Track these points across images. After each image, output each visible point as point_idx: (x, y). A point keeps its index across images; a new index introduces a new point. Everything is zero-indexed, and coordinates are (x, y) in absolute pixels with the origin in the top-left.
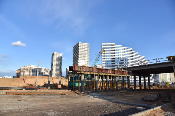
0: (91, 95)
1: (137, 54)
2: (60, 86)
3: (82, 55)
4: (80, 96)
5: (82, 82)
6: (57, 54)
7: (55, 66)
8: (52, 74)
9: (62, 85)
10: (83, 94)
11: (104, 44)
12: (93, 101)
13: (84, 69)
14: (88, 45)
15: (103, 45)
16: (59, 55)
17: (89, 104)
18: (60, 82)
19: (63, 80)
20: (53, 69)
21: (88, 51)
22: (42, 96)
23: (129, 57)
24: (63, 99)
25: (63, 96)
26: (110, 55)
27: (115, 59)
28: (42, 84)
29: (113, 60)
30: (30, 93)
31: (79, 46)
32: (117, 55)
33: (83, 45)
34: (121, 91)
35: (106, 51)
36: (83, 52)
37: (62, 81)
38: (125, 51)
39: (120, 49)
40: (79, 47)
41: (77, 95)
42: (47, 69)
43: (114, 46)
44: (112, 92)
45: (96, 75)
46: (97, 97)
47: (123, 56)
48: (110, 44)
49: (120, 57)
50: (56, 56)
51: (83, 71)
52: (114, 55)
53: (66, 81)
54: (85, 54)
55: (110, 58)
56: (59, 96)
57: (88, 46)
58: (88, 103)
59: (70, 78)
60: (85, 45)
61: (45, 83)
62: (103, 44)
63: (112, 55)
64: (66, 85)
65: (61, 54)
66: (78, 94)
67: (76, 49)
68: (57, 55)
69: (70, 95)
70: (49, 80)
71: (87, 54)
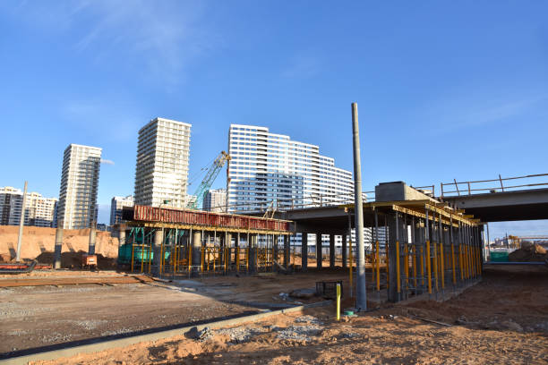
0: (176, 285)
1: (331, 163)
2: (92, 261)
3: (166, 160)
4: (148, 288)
5: (157, 251)
6: (84, 150)
7: (75, 191)
8: (63, 218)
9: (100, 257)
10: (157, 284)
11: (236, 129)
12: (177, 299)
13: (163, 215)
14: (186, 127)
15: (232, 131)
16: (90, 155)
17: (166, 306)
18: (92, 248)
19: (101, 239)
20: (67, 199)
21: (185, 146)
22: (50, 289)
23: (307, 172)
24: (105, 296)
25: (104, 288)
26: (254, 164)
27: (266, 175)
28: (34, 253)
29: (262, 179)
30: (15, 284)
31: (158, 129)
32: (273, 166)
33: (171, 126)
34: (261, 274)
35: (233, 160)
36: (170, 150)
37: (98, 243)
38: (296, 154)
39: (283, 148)
40: (158, 134)
41: (140, 285)
42: (45, 199)
43: (266, 136)
44: (237, 276)
45: (194, 231)
46: (191, 289)
47: (291, 168)
48: (253, 130)
49: (280, 170)
50: (77, 158)
51: (160, 222)
52: (266, 165)
53: (111, 242)
54: (175, 157)
55: (252, 174)
56: (95, 288)
57: (186, 132)
58: (165, 303)
59: (123, 235)
60: (178, 128)
61: (43, 249)
62: (234, 129)
63: (258, 164)
64: (111, 256)
65: (96, 152)
66: (143, 282)
67: (148, 138)
68: (80, 154)
69: (124, 286)
70: (59, 240)
71: (181, 157)
